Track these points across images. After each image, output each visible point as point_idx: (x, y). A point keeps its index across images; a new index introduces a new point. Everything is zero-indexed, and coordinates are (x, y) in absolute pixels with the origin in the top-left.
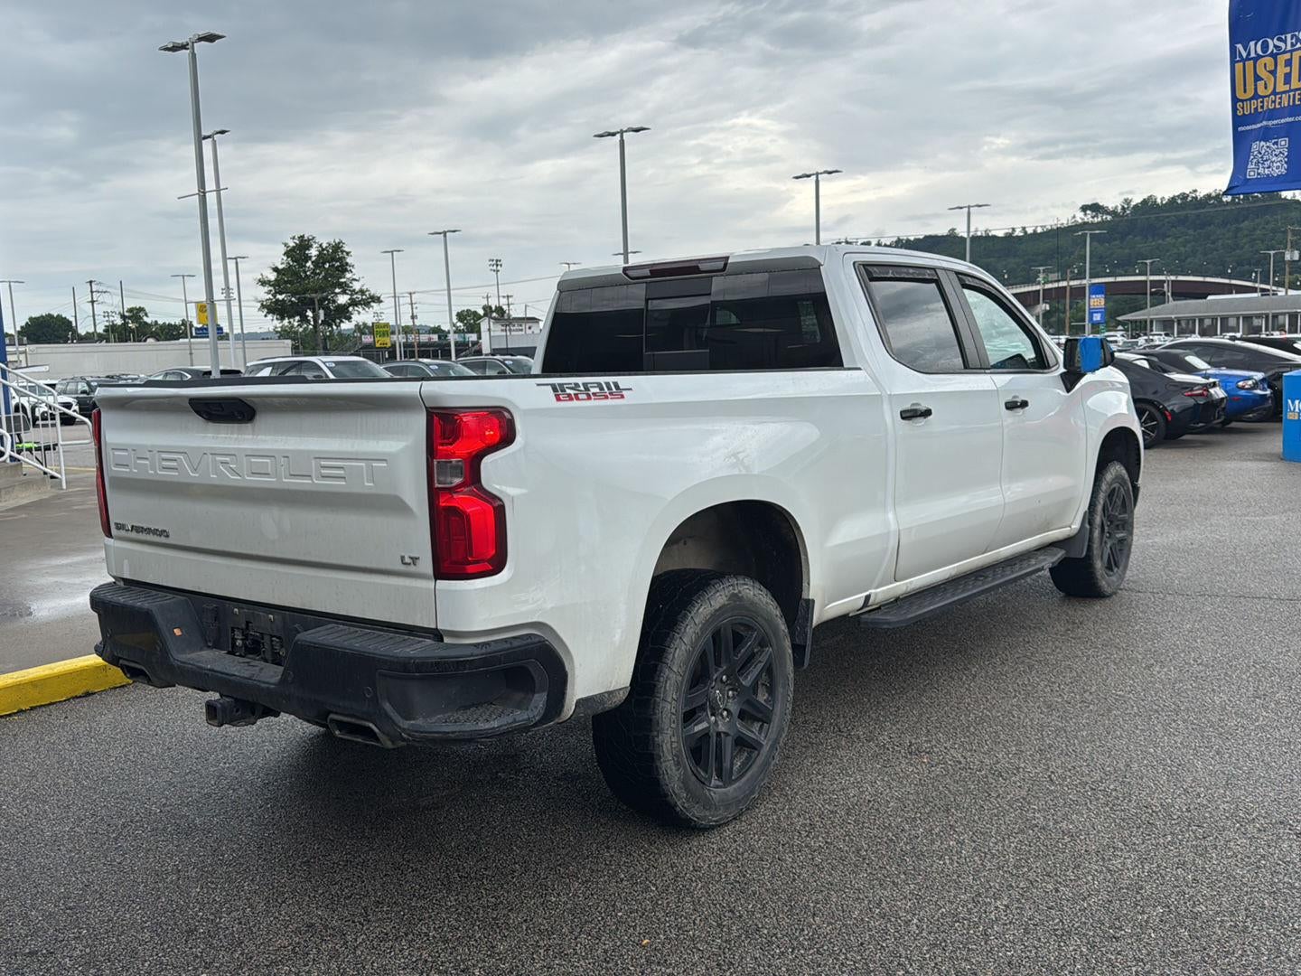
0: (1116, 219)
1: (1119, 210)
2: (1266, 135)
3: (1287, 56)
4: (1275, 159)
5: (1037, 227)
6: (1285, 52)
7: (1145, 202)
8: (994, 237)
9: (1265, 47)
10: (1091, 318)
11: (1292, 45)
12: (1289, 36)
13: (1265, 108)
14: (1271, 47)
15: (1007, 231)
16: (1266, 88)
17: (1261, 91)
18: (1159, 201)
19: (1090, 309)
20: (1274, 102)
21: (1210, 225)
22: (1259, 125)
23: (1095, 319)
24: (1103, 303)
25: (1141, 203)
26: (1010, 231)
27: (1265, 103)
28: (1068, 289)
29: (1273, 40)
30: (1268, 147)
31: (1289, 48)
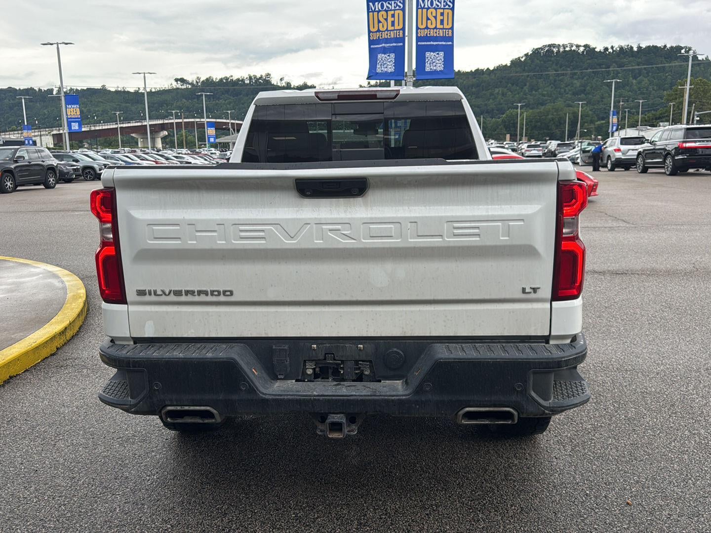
0: (194, 88)
1: (195, 83)
2: (385, 51)
3: (393, 12)
4: (389, 63)
5: (152, 88)
6: (391, 10)
7: (207, 79)
8: (128, 92)
9: (382, 6)
10: (209, 140)
11: (395, 7)
12: (393, 2)
13: (383, 37)
14: (385, 7)
15: (135, 89)
16: (383, 27)
17: (381, 29)
18: (214, 80)
19: (208, 136)
20: (387, 34)
21: (240, 95)
22: (381, 46)
23: (211, 141)
24: (214, 133)
25: (206, 80)
26: (137, 89)
27: (383, 35)
28: (183, 123)
29: (386, 3)
30: (385, 57)
31: (393, 8)
